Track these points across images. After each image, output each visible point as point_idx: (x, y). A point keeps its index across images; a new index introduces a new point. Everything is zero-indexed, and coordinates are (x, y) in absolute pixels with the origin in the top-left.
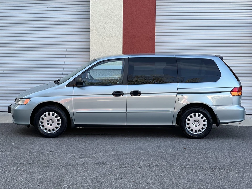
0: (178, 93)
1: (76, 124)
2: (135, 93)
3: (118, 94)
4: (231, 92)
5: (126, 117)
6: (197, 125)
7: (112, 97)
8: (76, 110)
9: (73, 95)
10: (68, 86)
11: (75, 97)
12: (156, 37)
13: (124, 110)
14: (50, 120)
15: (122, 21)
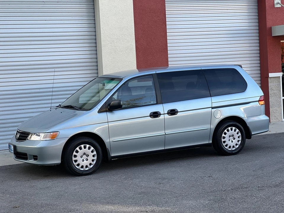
0: (213, 108)
1: (113, 155)
2: (173, 112)
3: (155, 115)
4: (259, 101)
5: (165, 140)
6: (233, 140)
7: (149, 119)
8: (112, 139)
9: (108, 122)
10: (100, 111)
11: (111, 124)
12: (169, 48)
13: (162, 133)
14: (83, 155)
15: (134, 32)
